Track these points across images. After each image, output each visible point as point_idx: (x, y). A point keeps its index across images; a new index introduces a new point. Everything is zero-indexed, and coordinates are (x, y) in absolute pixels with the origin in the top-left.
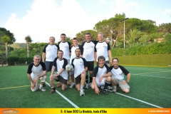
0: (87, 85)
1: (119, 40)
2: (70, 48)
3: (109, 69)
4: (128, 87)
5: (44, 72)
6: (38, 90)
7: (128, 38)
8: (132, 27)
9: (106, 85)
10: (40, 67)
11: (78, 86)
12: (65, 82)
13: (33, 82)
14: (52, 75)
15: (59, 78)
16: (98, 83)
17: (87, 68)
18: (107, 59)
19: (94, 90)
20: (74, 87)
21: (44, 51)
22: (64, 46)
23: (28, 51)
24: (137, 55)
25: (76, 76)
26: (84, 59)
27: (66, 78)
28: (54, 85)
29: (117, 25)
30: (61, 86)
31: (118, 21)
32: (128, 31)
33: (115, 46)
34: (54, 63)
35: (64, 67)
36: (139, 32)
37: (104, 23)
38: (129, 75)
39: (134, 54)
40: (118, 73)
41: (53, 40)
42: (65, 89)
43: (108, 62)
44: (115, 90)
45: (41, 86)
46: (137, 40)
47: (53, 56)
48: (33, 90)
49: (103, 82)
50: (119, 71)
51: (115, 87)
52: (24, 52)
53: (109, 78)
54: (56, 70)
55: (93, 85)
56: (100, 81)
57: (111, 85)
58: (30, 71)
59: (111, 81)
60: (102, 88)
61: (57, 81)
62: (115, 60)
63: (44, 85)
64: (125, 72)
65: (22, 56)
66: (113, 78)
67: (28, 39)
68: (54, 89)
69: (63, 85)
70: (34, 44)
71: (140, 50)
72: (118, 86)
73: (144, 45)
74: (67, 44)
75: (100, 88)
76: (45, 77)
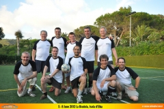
0: (86, 90)
1: (124, 38)
2: (66, 45)
3: (113, 71)
4: (137, 94)
5: (34, 73)
6: (26, 95)
7: (134, 34)
8: (140, 22)
9: (110, 90)
10: (30, 66)
11: (74, 91)
12: (59, 85)
13: (20, 84)
14: (44, 77)
15: (52, 81)
16: (99, 87)
17: (86, 70)
18: (110, 59)
19: (95, 96)
20: (70, 91)
21: (35, 48)
22: (58, 43)
23: (18, 48)
24: (145, 56)
25: (72, 79)
26: (83, 59)
27: (60, 81)
28: (46, 89)
29: (122, 20)
30: (54, 90)
31: (123, 14)
32: (134, 27)
33: (119, 44)
34: (47, 63)
35: (59, 67)
36: (148, 29)
37: (107, 17)
38: (138, 79)
39: (142, 54)
40: (124, 77)
41: (44, 34)
42: (59, 95)
43: (112, 62)
44: (120, 98)
45: (30, 90)
46: (145, 37)
47: (45, 54)
48: (20, 95)
49: (105, 87)
50: (126, 73)
51: (121, 94)
52: (14, 49)
53: (113, 83)
54: (49, 71)
55: (93, 91)
56: (102, 86)
57: (115, 91)
58: (17, 72)
59: (116, 87)
60: (104, 94)
61: (50, 84)
62: (121, 60)
63: (34, 88)
64: (133, 75)
65: (11, 54)
66: (118, 83)
67: (19, 34)
68: (46, 94)
69: (57, 90)
70: (25, 41)
71: (148, 49)
72: (124, 92)
73: (153, 43)
74: (61, 40)
75: (101, 94)
76: (35, 79)
